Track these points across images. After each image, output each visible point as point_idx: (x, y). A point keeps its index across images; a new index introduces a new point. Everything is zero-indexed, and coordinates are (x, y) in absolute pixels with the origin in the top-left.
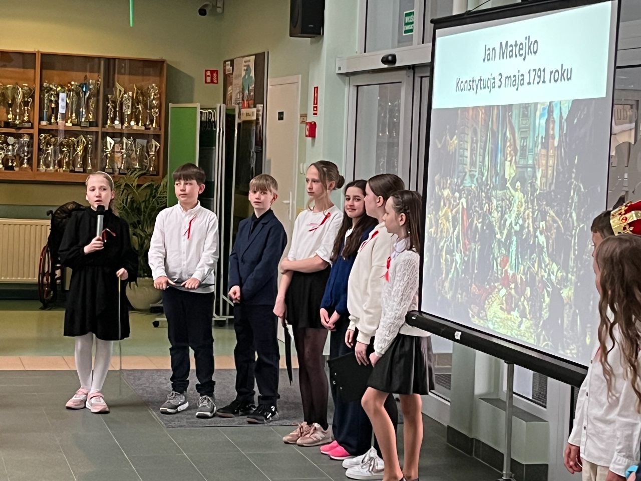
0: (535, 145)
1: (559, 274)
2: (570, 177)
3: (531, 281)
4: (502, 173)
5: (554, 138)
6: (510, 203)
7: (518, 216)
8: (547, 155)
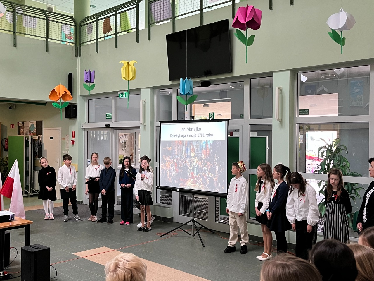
0: (201, 149)
1: (212, 175)
2: (214, 156)
3: (203, 177)
4: (190, 155)
5: (208, 148)
6: (194, 161)
7: (197, 164)
8: (206, 151)
